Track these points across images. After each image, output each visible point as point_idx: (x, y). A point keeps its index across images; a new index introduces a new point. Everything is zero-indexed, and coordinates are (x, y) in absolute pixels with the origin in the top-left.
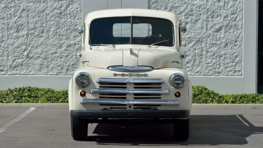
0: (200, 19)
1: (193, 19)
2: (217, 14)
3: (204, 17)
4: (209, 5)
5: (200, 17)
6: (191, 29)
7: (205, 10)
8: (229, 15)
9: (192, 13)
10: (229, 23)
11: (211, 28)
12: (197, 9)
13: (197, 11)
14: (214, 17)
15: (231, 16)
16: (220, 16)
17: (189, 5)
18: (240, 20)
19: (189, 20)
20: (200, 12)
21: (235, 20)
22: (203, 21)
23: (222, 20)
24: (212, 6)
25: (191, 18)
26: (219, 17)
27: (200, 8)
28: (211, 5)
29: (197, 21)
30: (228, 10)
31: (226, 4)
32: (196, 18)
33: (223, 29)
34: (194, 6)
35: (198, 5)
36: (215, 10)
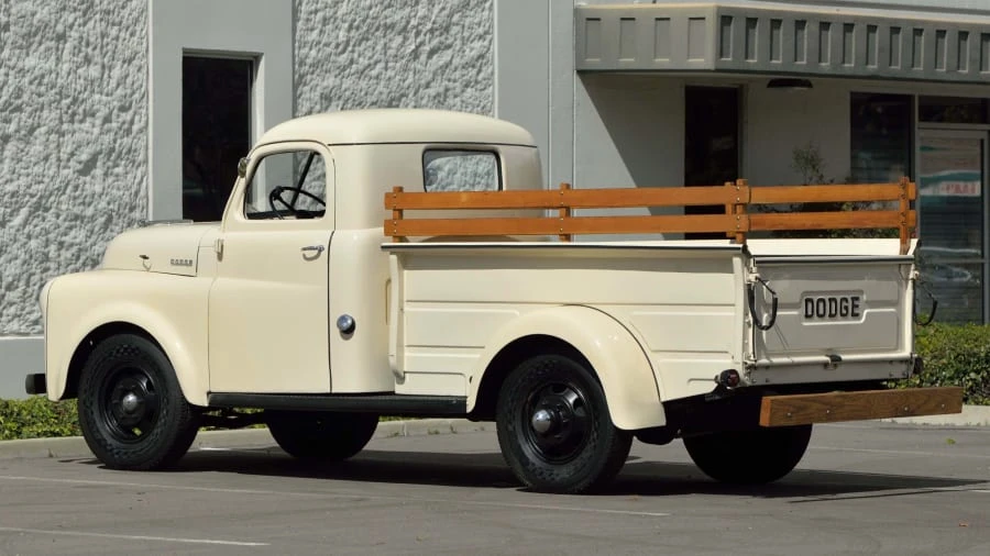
0: (39, 126)
1: (22, 123)
2: (83, 106)
3: (49, 116)
4: (64, 73)
5: (39, 117)
6: (20, 160)
7: (53, 91)
8: (115, 111)
9: (19, 102)
10: (115, 141)
11: (68, 160)
12: (33, 87)
13: (32, 93)
14: (77, 117)
15: (118, 116)
16: (93, 115)
17: (12, 73)
18: (141, 131)
19: (12, 128)
20: (41, 100)
21: (128, 132)
22: (49, 133)
23: (96, 131)
24: (70, 77)
25: (17, 119)
26: (89, 119)
27: (40, 84)
28: (69, 74)
29: (32, 130)
30: (112, 94)
31: (107, 72)
32: (30, 121)
33: (99, 164)
34: (23, 76)
35: (37, 72)
36: (79, 93)
